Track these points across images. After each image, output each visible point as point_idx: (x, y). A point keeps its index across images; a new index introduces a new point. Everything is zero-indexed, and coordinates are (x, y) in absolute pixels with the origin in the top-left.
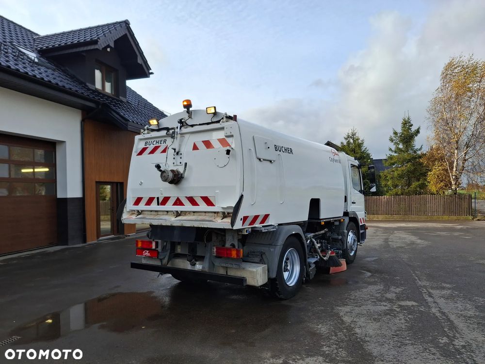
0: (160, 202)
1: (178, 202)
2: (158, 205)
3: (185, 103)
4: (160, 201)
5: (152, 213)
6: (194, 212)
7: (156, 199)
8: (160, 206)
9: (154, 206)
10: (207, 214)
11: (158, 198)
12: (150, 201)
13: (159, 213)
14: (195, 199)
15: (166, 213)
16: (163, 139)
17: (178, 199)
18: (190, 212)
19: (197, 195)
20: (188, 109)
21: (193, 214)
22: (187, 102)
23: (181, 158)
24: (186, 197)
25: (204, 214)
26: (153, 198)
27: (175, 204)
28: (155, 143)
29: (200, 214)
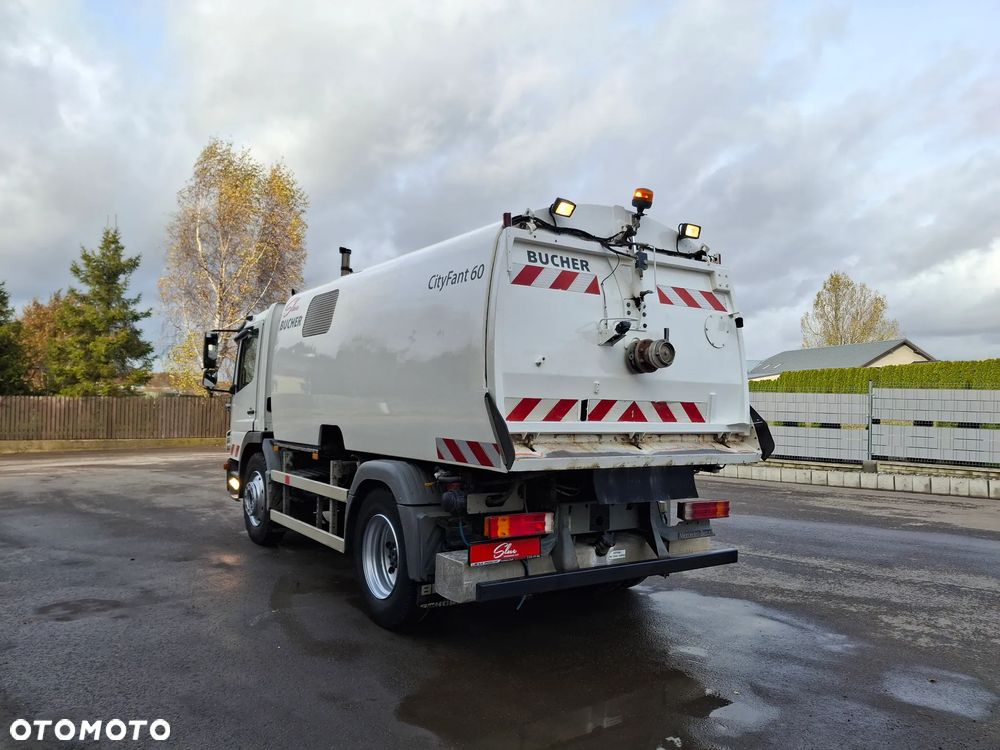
0: (588, 413)
1: (634, 413)
2: (583, 418)
3: (639, 195)
4: (589, 410)
5: (559, 439)
6: (660, 435)
7: (578, 406)
8: (587, 422)
9: (571, 422)
10: (685, 439)
11: (585, 403)
12: (561, 409)
13: (578, 440)
14: (670, 406)
15: (596, 439)
16: (579, 258)
17: (634, 406)
18: (653, 434)
19: (674, 398)
20: (640, 210)
21: (658, 439)
22: (643, 194)
23: (644, 315)
24: (653, 403)
25: (679, 438)
26: (572, 402)
27: (626, 417)
28: (557, 261)
29: (671, 438)
